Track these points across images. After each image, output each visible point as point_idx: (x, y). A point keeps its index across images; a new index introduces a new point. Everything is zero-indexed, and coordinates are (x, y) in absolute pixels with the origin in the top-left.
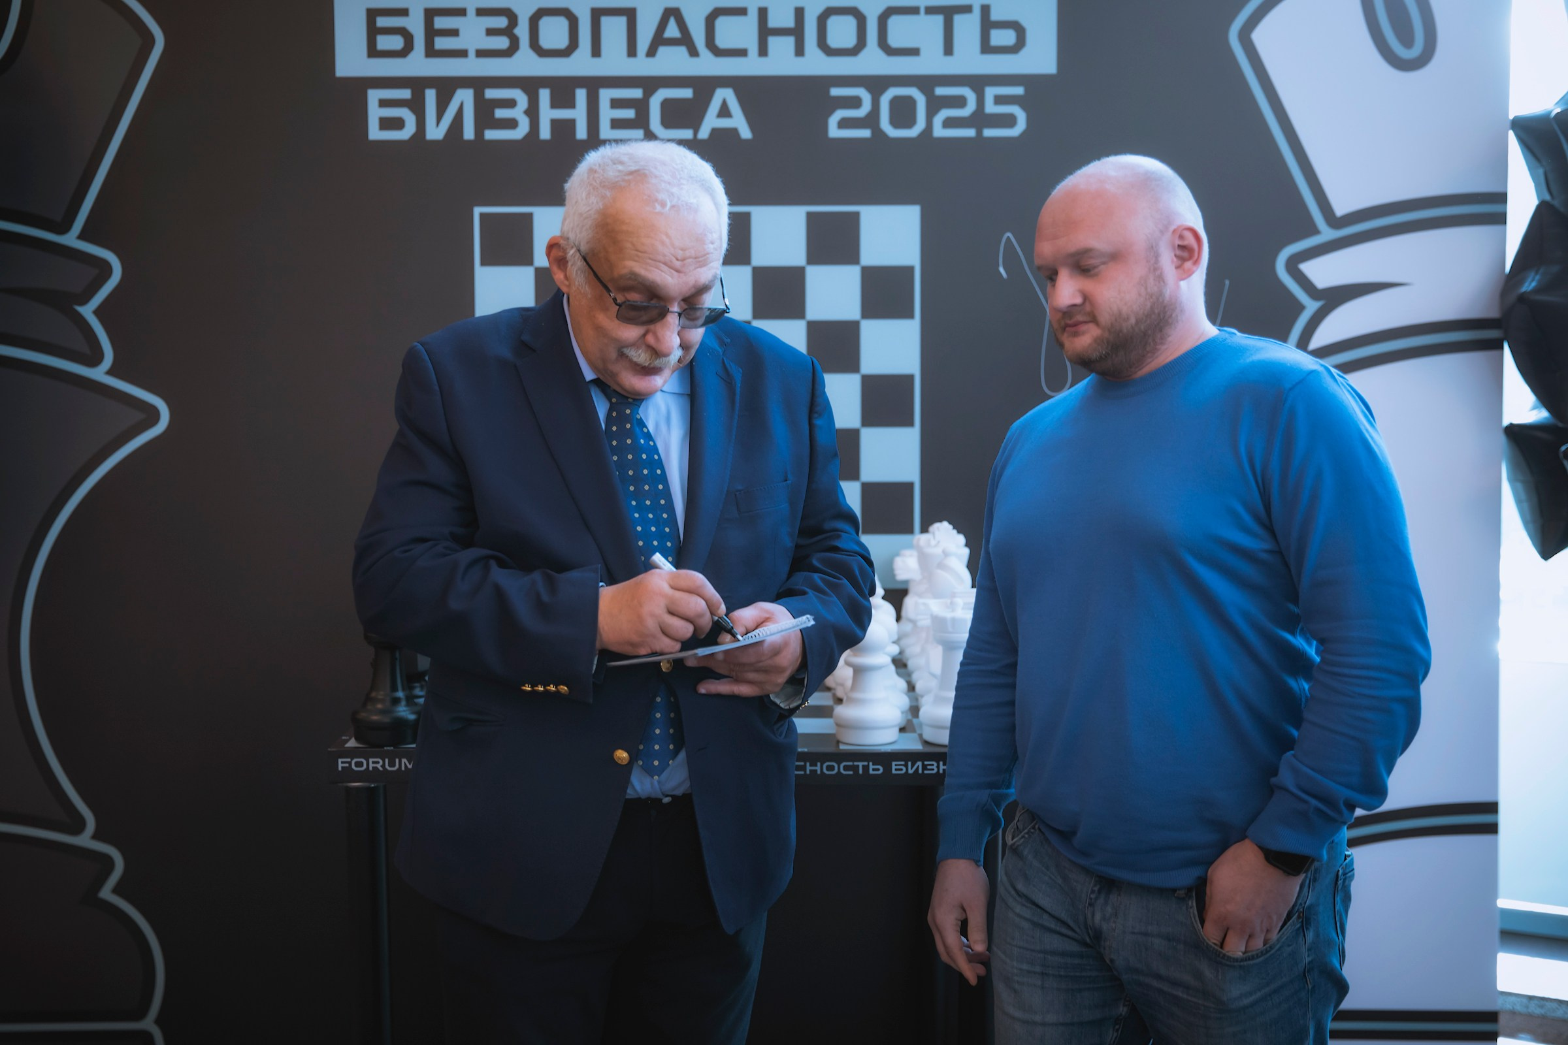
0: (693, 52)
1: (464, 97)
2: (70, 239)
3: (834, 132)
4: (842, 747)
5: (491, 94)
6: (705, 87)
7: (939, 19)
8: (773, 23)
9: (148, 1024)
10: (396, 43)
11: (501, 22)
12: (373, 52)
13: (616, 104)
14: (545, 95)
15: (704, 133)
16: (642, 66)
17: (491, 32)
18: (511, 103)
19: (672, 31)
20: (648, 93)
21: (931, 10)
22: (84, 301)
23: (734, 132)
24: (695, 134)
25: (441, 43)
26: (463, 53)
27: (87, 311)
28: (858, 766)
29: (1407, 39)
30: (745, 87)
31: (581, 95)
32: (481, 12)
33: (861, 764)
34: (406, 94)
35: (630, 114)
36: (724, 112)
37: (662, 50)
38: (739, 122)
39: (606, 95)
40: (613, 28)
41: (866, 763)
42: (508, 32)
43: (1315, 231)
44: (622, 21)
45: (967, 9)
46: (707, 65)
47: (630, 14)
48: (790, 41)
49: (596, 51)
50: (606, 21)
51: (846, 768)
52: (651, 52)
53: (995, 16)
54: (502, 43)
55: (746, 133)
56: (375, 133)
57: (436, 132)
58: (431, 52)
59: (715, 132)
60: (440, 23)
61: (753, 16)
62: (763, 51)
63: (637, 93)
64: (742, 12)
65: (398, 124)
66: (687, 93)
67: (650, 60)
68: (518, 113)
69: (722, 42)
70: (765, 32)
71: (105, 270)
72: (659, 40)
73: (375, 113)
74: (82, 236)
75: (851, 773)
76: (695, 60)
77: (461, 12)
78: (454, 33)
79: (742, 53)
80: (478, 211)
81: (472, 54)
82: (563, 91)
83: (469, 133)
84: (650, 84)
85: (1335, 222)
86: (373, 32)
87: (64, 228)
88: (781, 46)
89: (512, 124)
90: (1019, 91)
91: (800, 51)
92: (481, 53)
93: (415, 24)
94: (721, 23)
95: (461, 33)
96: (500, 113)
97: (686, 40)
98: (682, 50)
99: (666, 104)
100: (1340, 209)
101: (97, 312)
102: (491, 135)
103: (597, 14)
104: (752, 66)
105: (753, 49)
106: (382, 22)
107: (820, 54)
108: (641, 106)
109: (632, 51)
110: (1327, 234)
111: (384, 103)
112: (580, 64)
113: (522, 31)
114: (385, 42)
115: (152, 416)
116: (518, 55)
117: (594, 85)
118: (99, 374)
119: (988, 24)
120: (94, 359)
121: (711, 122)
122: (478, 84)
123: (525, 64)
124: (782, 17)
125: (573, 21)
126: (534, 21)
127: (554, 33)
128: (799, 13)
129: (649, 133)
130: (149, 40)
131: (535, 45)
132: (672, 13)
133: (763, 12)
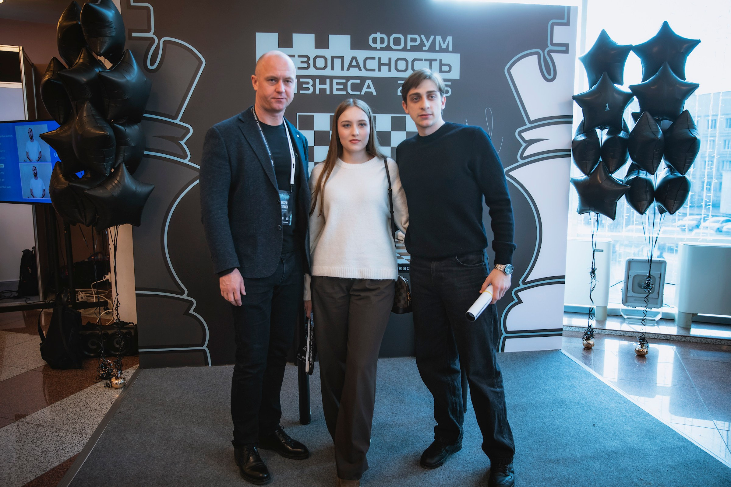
0: (360, 70)
2: (177, 121)
5: (302, 80)
6: (363, 80)
7: (428, 62)
8: (382, 62)
9: (205, 347)
11: (305, 59)
13: (338, 84)
14: (317, 81)
15: (363, 93)
16: (345, 73)
17: (302, 62)
18: (308, 83)
19: (354, 63)
20: (347, 81)
21: (426, 60)
22: (182, 140)
23: (371, 93)
24: (360, 93)
27: (183, 143)
29: (549, 73)
30: (375, 80)
31: (328, 81)
32: (299, 56)
35: (342, 87)
36: (369, 87)
37: (351, 68)
38: (373, 90)
39: (335, 81)
40: (337, 62)
42: (307, 62)
43: (526, 125)
44: (340, 60)
45: (436, 60)
46: (364, 73)
47: (342, 58)
48: (387, 67)
49: (332, 69)
50: (335, 60)
52: (348, 69)
53: (443, 62)
54: (305, 65)
55: (375, 93)
59: (366, 93)
61: (377, 59)
62: (380, 70)
63: (344, 81)
64: (374, 58)
66: (358, 81)
67: (348, 71)
68: (310, 86)
69: (368, 67)
70: (380, 64)
71: (188, 130)
72: (350, 66)
74: (181, 121)
76: (360, 72)
77: (294, 56)
79: (374, 70)
80: (298, 114)
82: (323, 80)
84: (348, 78)
85: (530, 122)
87: (175, 118)
88: (385, 69)
89: (308, 89)
90: (449, 83)
91: (390, 70)
94: (368, 61)
96: (305, 86)
97: (358, 66)
98: (357, 69)
99: (352, 84)
100: (532, 119)
101: (186, 143)
102: (302, 92)
103: (333, 58)
104: (376, 74)
105: (377, 69)
107: (395, 71)
108: (345, 85)
109: (343, 69)
110: (529, 125)
112: (328, 72)
113: (311, 62)
116: (310, 69)
117: (332, 78)
118: (186, 161)
119: (441, 65)
120: (185, 157)
121: (365, 90)
123: (312, 71)
124: (385, 61)
125: (326, 59)
126: (315, 59)
127: (320, 63)
128: (390, 59)
129: (347, 92)
130: (201, 62)
131: (315, 66)
132: (354, 58)
133: (380, 59)
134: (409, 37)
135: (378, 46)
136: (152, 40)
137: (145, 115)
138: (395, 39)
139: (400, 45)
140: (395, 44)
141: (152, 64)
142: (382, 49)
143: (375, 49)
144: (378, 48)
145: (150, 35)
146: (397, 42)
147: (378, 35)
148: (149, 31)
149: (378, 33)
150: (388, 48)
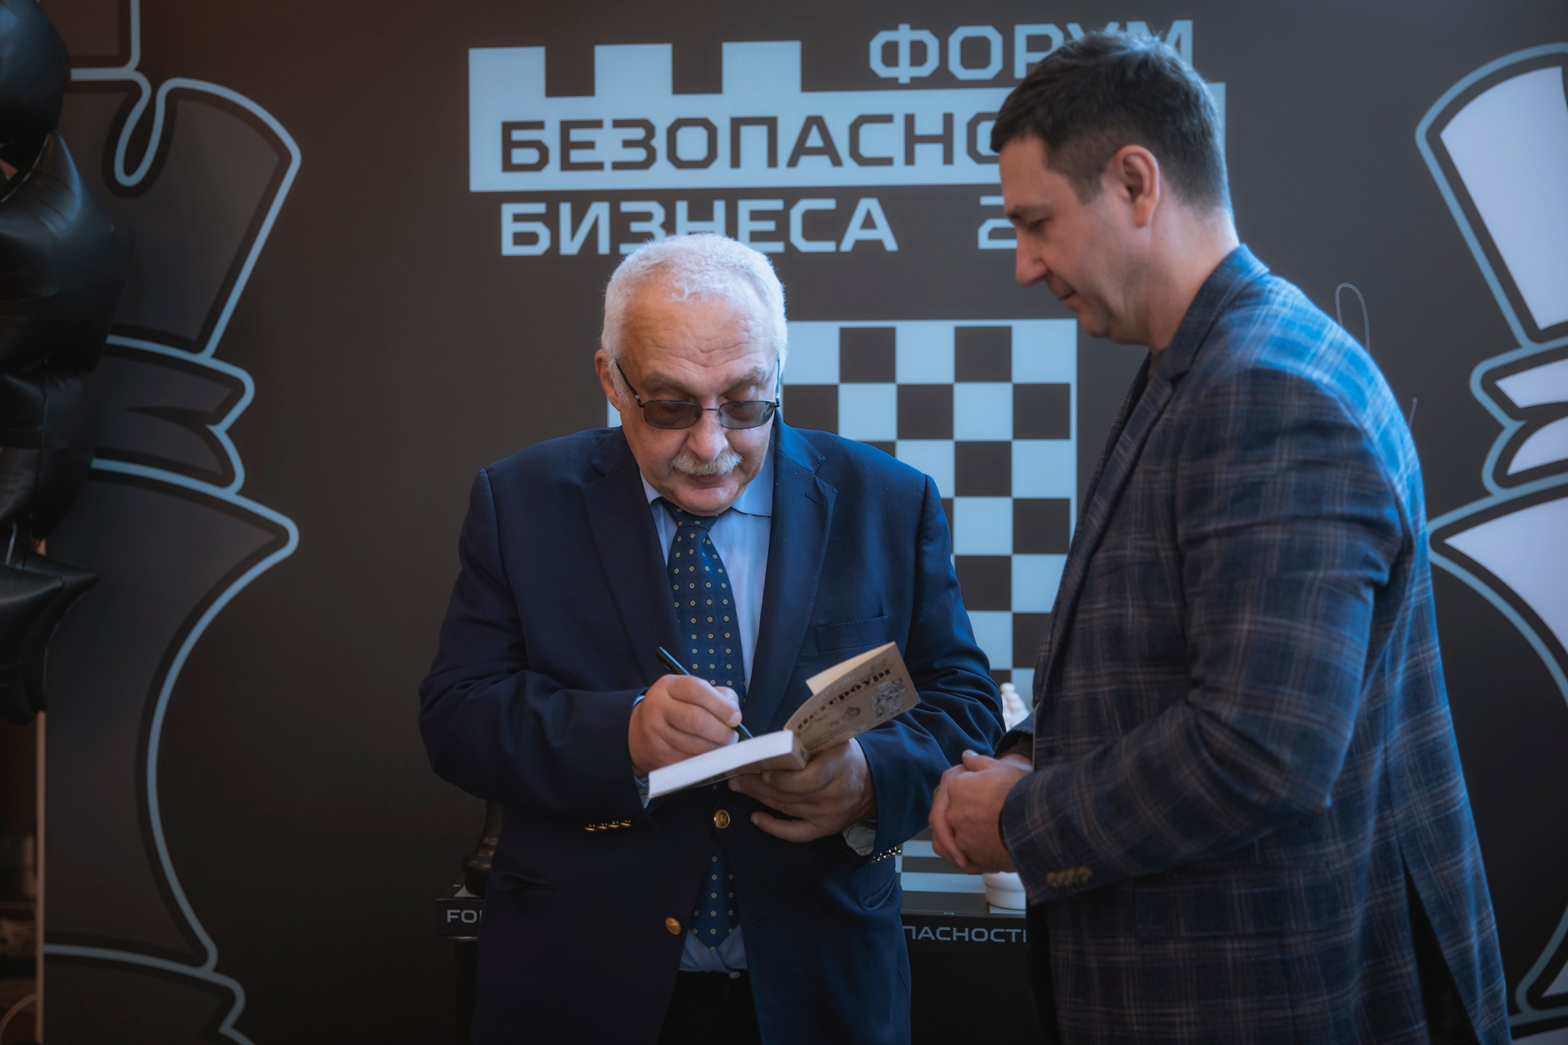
0: (836, 161)
1: (600, 211)
2: (205, 358)
3: (985, 242)
4: (993, 911)
5: (627, 207)
6: (848, 197)
8: (919, 130)
10: (531, 156)
11: (638, 134)
12: (508, 166)
13: (756, 216)
14: (682, 208)
15: (847, 245)
16: (784, 177)
17: (628, 144)
18: (647, 217)
19: (815, 140)
20: (789, 205)
22: (217, 418)
23: (879, 244)
24: (838, 246)
25: (576, 156)
26: (598, 166)
27: (220, 430)
28: (1011, 933)
30: (889, 196)
31: (719, 207)
32: (618, 124)
33: (1014, 931)
34: (540, 208)
35: (769, 226)
36: (869, 223)
37: (804, 160)
38: (884, 234)
39: (745, 207)
40: (754, 139)
41: (1019, 931)
42: (645, 143)
43: (1516, 345)
44: (762, 131)
46: (851, 175)
47: (771, 123)
48: (938, 148)
49: (735, 162)
50: (745, 131)
51: (997, 935)
52: (793, 162)
54: (639, 154)
55: (891, 245)
56: (508, 248)
57: (570, 246)
58: (567, 165)
59: (859, 244)
60: (576, 135)
61: (899, 125)
62: (910, 159)
63: (777, 205)
64: (887, 119)
65: (531, 239)
66: (829, 204)
67: (792, 170)
68: (654, 227)
69: (866, 150)
70: (912, 139)
71: (238, 389)
72: (801, 150)
73: (509, 228)
74: (217, 355)
75: (1003, 941)
76: (838, 169)
77: (597, 124)
78: (590, 145)
79: (887, 161)
81: (608, 166)
82: (701, 203)
83: (604, 247)
84: (791, 195)
85: (1537, 335)
86: (508, 146)
87: (198, 347)
88: (930, 155)
91: (948, 159)
92: (617, 166)
93: (551, 137)
94: (866, 131)
95: (598, 145)
96: (636, 227)
97: (828, 149)
98: (825, 160)
99: (808, 216)
100: (1543, 321)
101: (230, 432)
103: (737, 124)
104: (898, 175)
105: (899, 156)
106: (517, 135)
107: (970, 161)
108: (782, 218)
109: (772, 162)
110: (1528, 348)
111: (518, 218)
112: (719, 176)
113: (660, 142)
114: (521, 156)
115: (282, 537)
116: (655, 168)
117: (732, 196)
118: (230, 494)
120: (225, 480)
121: (854, 233)
122: (614, 197)
123: (663, 175)
124: (930, 124)
125: (712, 131)
126: (672, 131)
127: (692, 144)
128: (948, 119)
129: (790, 247)
130: (286, 158)
131: (672, 157)
132: (815, 122)
133: (910, 120)
134: (1022, 32)
135: (904, 71)
136: (132, 90)
137: (112, 340)
138: (967, 43)
139: (984, 62)
140: (967, 63)
141: (130, 169)
142: (917, 84)
143: (892, 84)
144: (904, 79)
145: (128, 72)
146: (975, 53)
147: (904, 35)
148: (121, 60)
149: (904, 28)
150: (942, 79)
